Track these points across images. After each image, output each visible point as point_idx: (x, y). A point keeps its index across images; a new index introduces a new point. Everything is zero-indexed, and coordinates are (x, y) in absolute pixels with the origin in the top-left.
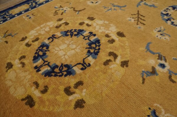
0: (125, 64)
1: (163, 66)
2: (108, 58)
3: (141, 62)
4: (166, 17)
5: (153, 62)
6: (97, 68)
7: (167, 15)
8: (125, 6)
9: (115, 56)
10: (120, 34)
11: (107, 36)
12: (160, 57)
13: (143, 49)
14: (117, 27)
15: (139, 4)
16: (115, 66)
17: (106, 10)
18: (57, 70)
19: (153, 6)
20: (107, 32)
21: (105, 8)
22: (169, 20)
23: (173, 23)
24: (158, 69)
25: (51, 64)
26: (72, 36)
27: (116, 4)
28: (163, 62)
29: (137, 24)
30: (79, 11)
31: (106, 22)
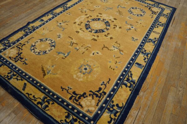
0: (120, 28)
1: (133, 27)
2: (114, 26)
3: (125, 27)
4: (130, 12)
5: (129, 27)
6: (112, 29)
7: (131, 11)
8: (112, 8)
9: (116, 26)
10: (115, 19)
11: (110, 20)
12: (131, 25)
13: (125, 23)
14: (113, 17)
15: (118, 7)
16: (117, 28)
17: (105, 10)
18: (98, 31)
19: (124, 7)
20: (110, 19)
21: (104, 9)
22: (131, 13)
23: (133, 14)
24: (131, 28)
25: (95, 30)
26: (96, 20)
27: (108, 7)
28: (132, 26)
29: (120, 15)
30: (93, 11)
31: (108, 15)
